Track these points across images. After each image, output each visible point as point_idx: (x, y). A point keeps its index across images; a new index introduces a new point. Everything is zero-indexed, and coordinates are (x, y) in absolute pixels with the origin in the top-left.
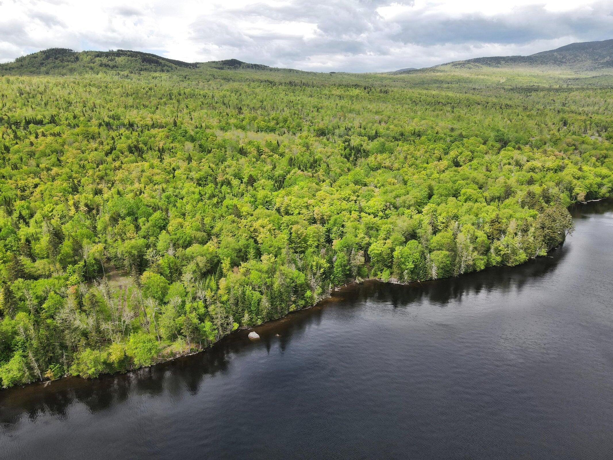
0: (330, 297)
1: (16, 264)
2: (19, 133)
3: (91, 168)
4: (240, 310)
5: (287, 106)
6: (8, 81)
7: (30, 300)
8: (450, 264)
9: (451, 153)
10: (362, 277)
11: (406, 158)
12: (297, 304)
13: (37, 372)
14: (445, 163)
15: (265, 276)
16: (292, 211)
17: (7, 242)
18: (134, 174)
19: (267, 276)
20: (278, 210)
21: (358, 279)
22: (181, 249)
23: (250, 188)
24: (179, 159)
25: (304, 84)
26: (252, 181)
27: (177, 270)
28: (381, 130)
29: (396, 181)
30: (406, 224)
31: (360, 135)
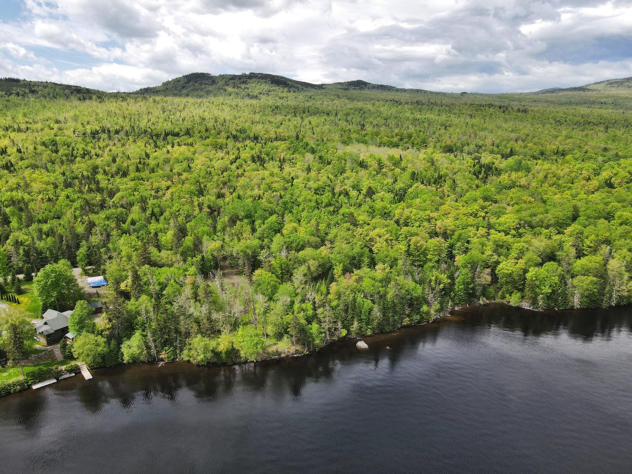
0: (449, 315)
1: (145, 251)
2: (158, 143)
3: (216, 175)
4: (349, 318)
5: (412, 124)
6: (154, 101)
7: (153, 285)
8: (598, 292)
9: (603, 174)
10: (487, 299)
11: (546, 177)
12: (411, 318)
13: (153, 351)
14: (595, 183)
15: (378, 284)
16: (412, 223)
17: (139, 234)
18: (255, 181)
19: (380, 285)
20: (397, 222)
21: (482, 300)
22: (293, 252)
23: (368, 199)
24: (298, 169)
25: (432, 103)
26: (371, 192)
27: (288, 272)
28: (517, 149)
29: (533, 200)
30: (543, 244)
31: (492, 152)
